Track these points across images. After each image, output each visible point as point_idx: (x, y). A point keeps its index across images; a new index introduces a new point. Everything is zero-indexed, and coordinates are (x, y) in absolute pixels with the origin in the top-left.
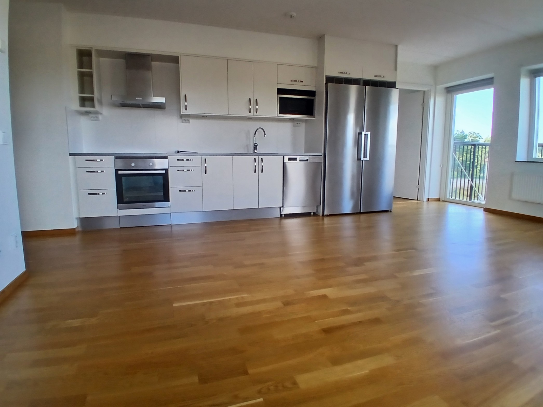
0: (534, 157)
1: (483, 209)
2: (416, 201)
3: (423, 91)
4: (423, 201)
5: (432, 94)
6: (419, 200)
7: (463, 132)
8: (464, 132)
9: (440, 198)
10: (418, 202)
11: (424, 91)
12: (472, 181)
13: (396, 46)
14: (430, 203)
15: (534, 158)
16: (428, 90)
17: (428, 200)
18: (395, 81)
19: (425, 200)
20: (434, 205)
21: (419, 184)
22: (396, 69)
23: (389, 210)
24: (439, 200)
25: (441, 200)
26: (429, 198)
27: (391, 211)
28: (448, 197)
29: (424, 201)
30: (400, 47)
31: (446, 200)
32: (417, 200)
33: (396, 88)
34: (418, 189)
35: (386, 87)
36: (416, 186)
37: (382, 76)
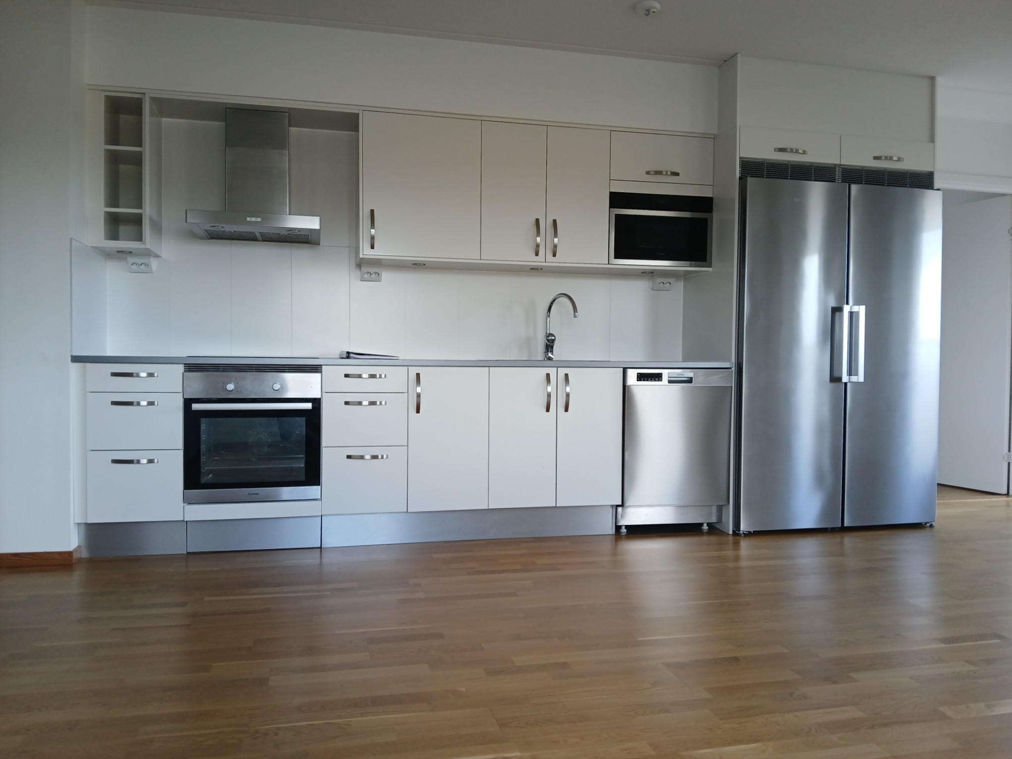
2: (1005, 499)
10: (1008, 502)
13: (932, 79)
18: (930, 170)
21: (1008, 452)
22: (932, 140)
23: (926, 523)
27: (931, 526)
30: (940, 81)
32: (1008, 494)
33: (935, 188)
34: (1009, 464)
35: (905, 187)
36: (1004, 456)
37: (895, 158)
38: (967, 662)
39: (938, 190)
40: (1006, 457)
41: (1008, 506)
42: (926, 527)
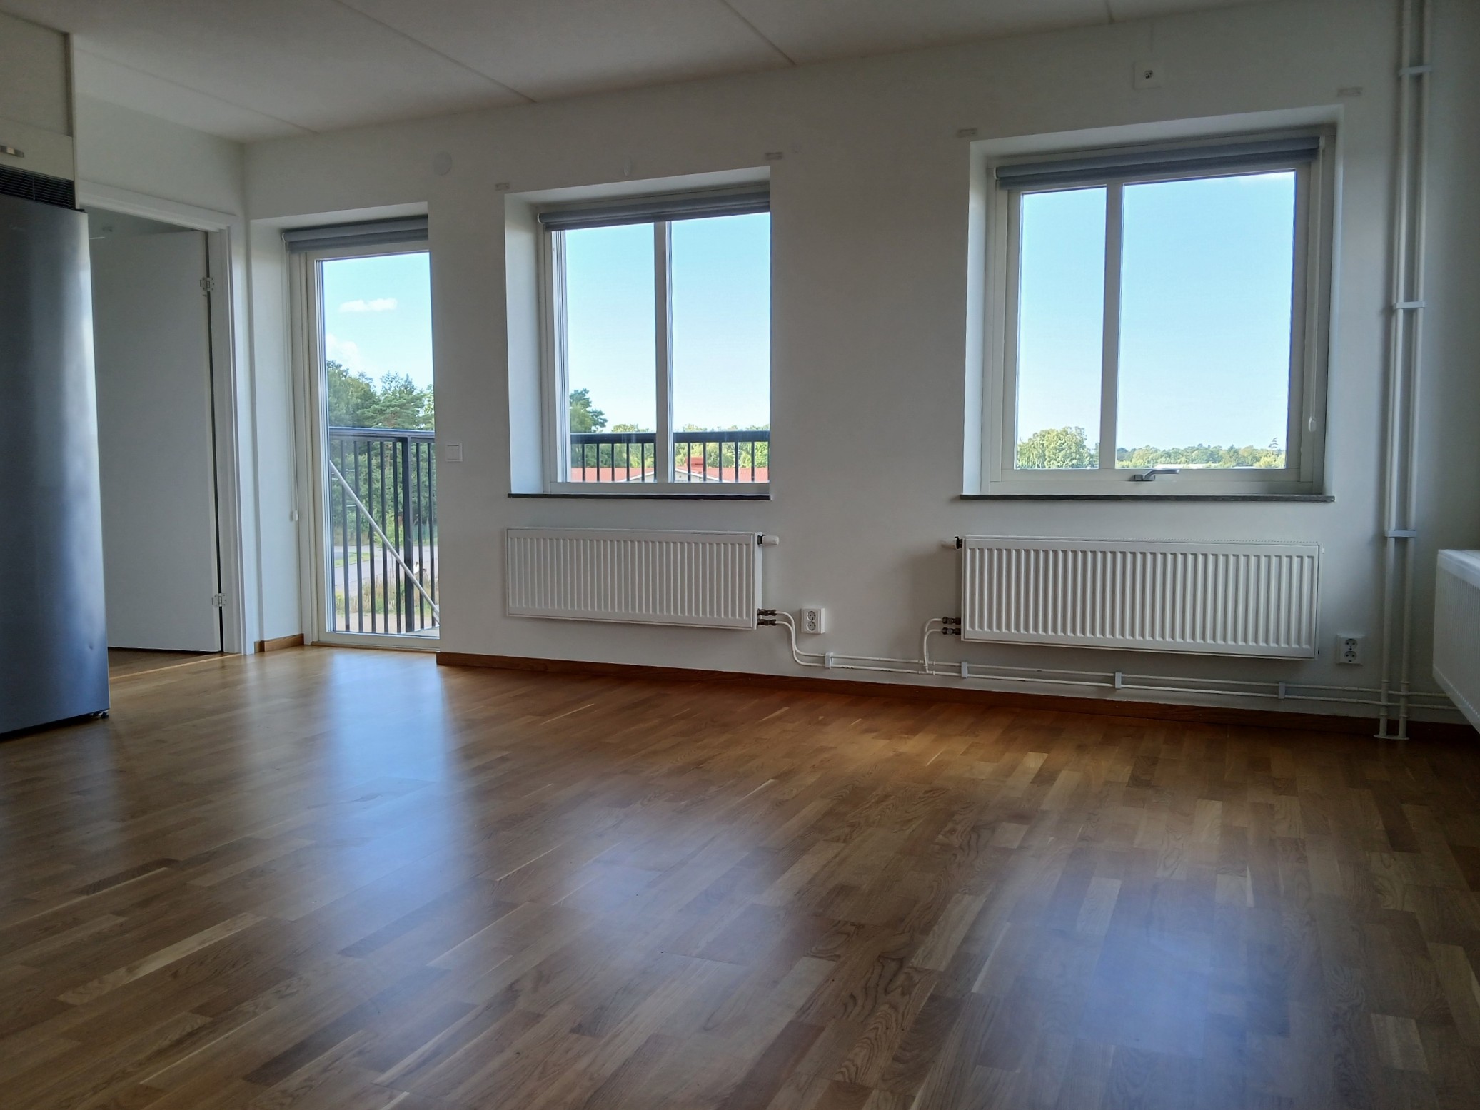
0: (559, 480)
1: (435, 655)
2: (218, 658)
3: (202, 231)
4: (243, 654)
5: (234, 248)
6: (228, 654)
7: (410, 383)
8: (414, 384)
9: (302, 636)
10: (223, 661)
11: (206, 234)
12: (409, 561)
13: (65, 37)
14: (269, 657)
15: (560, 483)
16: (221, 231)
17: (261, 647)
18: (69, 178)
19: (251, 649)
20: (282, 666)
21: (220, 592)
22: (70, 131)
23: (96, 714)
24: (298, 642)
25: (308, 641)
26: (265, 639)
27: (105, 716)
28: (328, 628)
29: (245, 655)
30: (77, 42)
31: (323, 639)
32: (222, 652)
33: (77, 207)
34: (221, 608)
35: (29, 198)
36: (213, 599)
37: (10, 151)
38: (113, 913)
39: (81, 210)
40: (216, 602)
41: (223, 667)
42: (97, 719)
